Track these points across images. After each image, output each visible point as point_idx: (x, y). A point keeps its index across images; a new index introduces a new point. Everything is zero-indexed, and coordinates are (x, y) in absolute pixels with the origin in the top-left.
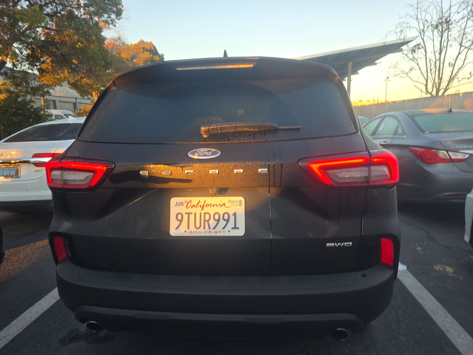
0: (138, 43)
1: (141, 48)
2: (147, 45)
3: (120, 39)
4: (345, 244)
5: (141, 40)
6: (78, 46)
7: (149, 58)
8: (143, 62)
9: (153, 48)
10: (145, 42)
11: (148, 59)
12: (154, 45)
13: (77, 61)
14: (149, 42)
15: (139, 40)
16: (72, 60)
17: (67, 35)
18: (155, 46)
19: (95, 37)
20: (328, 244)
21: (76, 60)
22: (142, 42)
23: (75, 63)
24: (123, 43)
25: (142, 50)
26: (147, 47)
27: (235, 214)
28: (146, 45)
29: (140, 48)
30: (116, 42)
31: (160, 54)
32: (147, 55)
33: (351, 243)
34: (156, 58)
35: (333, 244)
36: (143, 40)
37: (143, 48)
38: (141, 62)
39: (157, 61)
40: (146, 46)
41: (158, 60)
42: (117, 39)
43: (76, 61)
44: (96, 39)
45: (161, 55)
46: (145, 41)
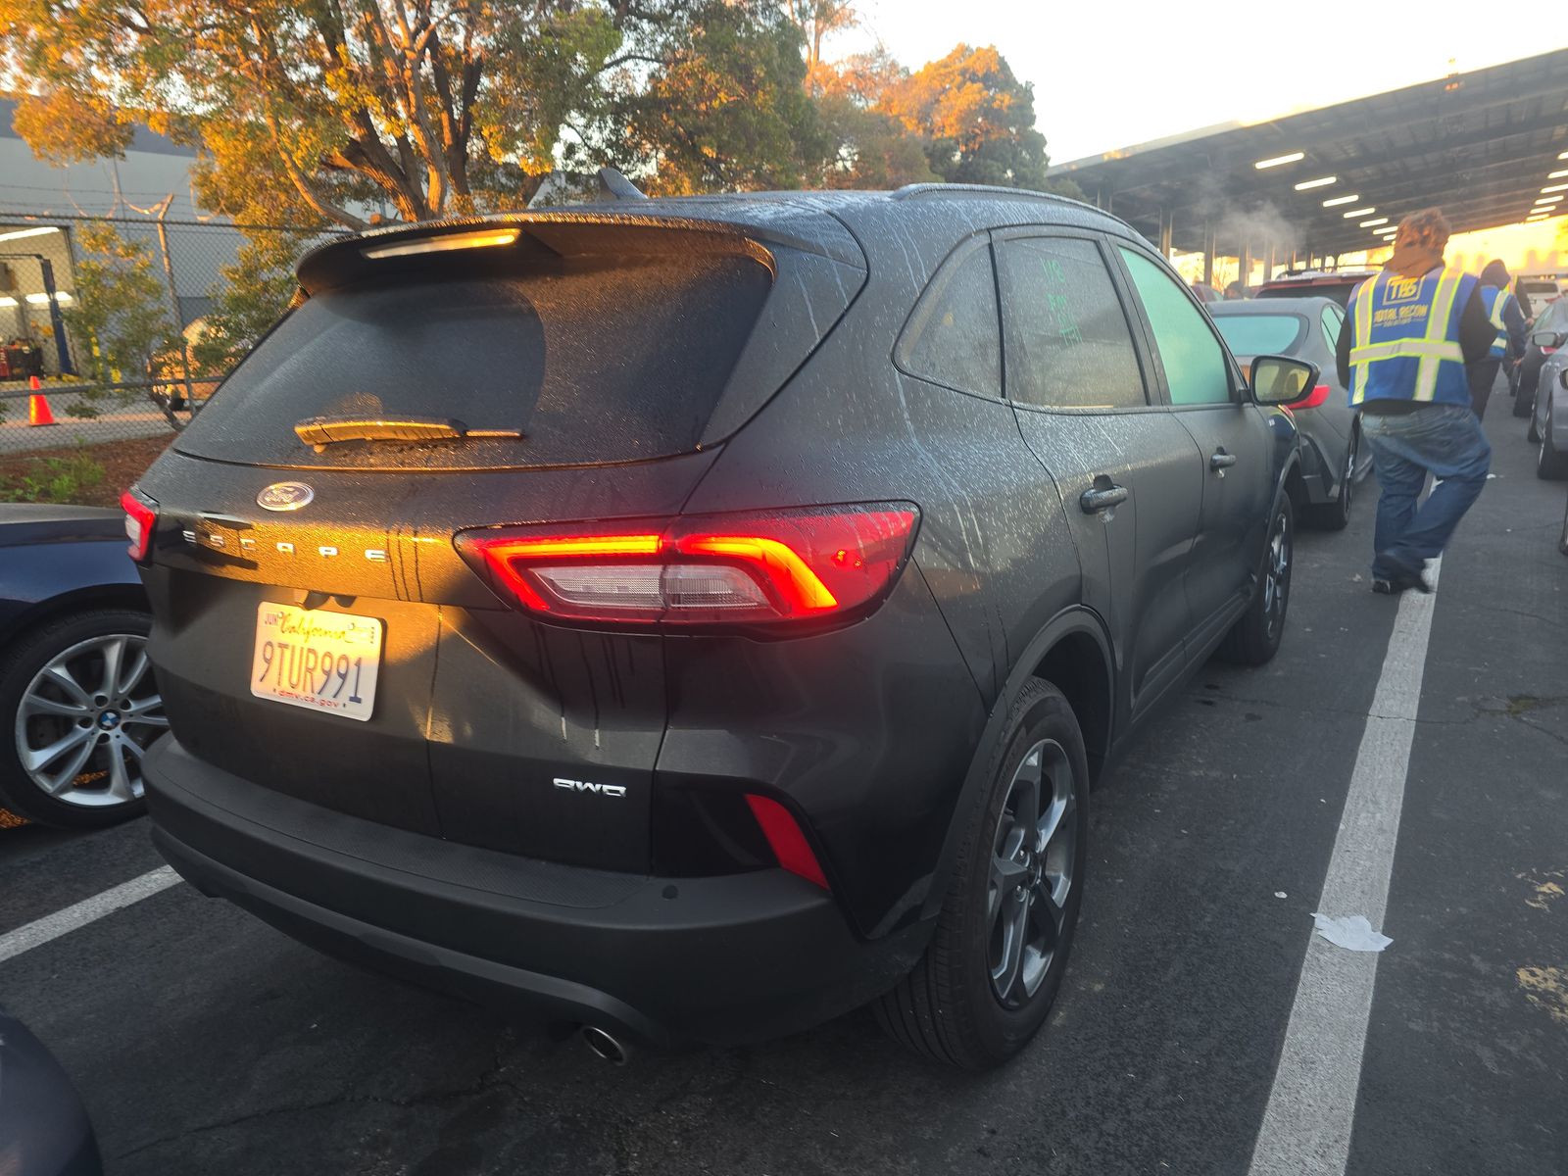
0: (949, 57)
1: (956, 73)
2: (978, 58)
3: (881, 52)
4: (606, 788)
5: (959, 45)
6: (718, 102)
7: (976, 104)
8: (956, 119)
9: (994, 68)
10: (972, 51)
11: (973, 107)
12: (1001, 55)
13: (715, 149)
14: (986, 46)
15: (954, 46)
16: (702, 147)
17: (688, 74)
18: (1006, 60)
19: (765, 69)
20: (556, 781)
21: (711, 148)
22: (963, 51)
23: (710, 156)
24: (893, 65)
25: (959, 79)
26: (977, 67)
27: (358, 664)
28: (974, 58)
29: (953, 72)
30: (869, 66)
31: (1020, 82)
32: (973, 94)
33: (622, 789)
34: (1002, 102)
35: (571, 783)
36: (966, 45)
37: (963, 73)
38: (952, 120)
39: (1005, 110)
40: (975, 63)
41: (1009, 107)
42: (874, 56)
43: (713, 151)
44: (766, 73)
45: (1024, 86)
46: (974, 47)
